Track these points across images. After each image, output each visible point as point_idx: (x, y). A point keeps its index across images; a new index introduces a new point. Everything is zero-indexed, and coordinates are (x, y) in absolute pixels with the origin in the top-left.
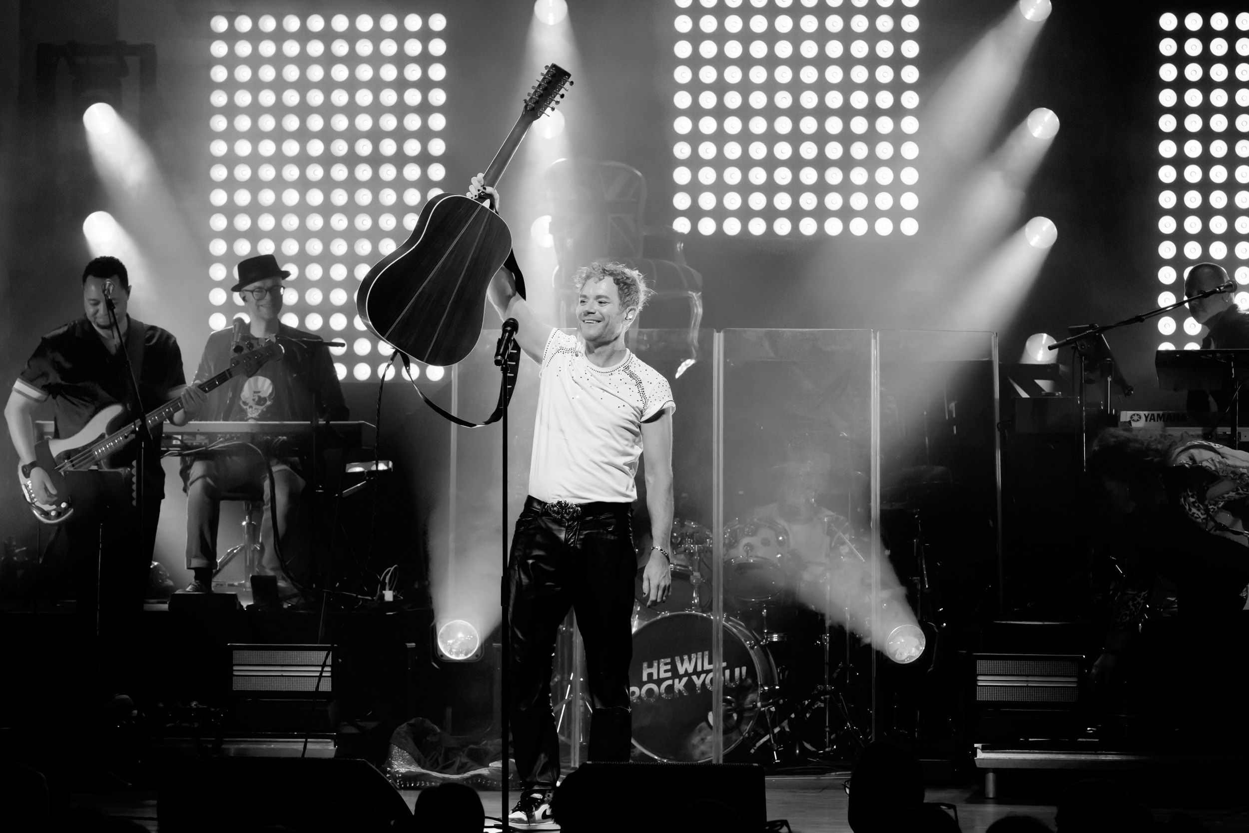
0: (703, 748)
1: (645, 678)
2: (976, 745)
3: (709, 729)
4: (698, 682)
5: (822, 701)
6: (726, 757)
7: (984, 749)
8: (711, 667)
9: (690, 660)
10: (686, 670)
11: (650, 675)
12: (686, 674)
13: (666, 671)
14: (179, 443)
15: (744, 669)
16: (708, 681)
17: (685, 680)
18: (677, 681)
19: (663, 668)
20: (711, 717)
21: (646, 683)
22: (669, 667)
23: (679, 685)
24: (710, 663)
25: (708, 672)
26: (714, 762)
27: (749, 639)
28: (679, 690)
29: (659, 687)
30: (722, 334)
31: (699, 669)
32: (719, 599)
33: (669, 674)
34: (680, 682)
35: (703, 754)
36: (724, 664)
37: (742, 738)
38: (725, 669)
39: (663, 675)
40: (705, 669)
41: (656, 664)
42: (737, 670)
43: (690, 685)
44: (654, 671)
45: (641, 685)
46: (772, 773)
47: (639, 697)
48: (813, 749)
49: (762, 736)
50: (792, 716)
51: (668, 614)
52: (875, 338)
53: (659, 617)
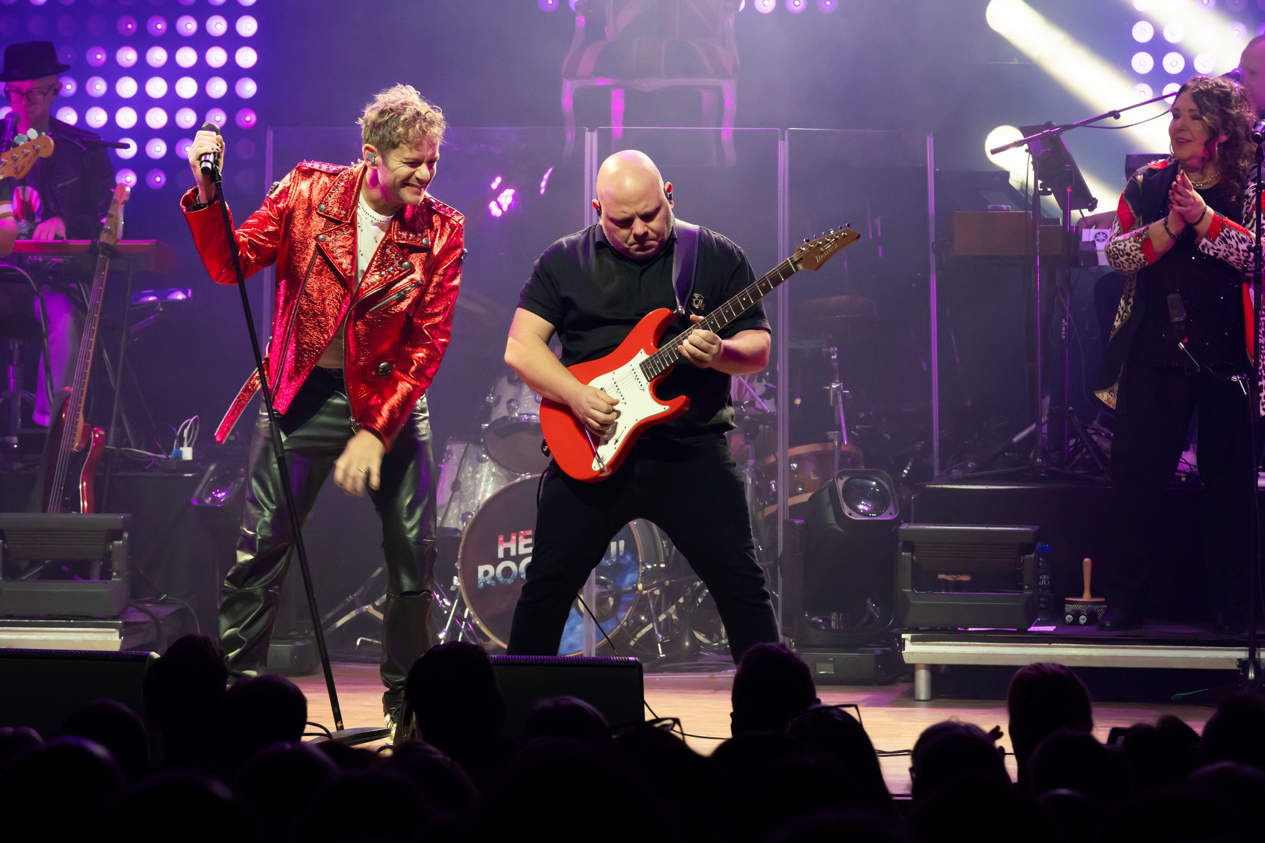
0: (574, 641)
1: (501, 554)
2: (903, 636)
3: (579, 617)
6: (598, 650)
7: (913, 640)
11: (507, 551)
15: (622, 543)
19: (523, 542)
21: (502, 560)
26: (586, 656)
29: (518, 565)
35: (576, 648)
37: (619, 627)
39: (522, 551)
41: (514, 538)
44: (512, 546)
45: (495, 562)
46: (656, 670)
47: (494, 578)
48: (706, 641)
49: (644, 625)
50: (681, 600)
51: (528, 476)
52: (784, 139)
53: (518, 480)
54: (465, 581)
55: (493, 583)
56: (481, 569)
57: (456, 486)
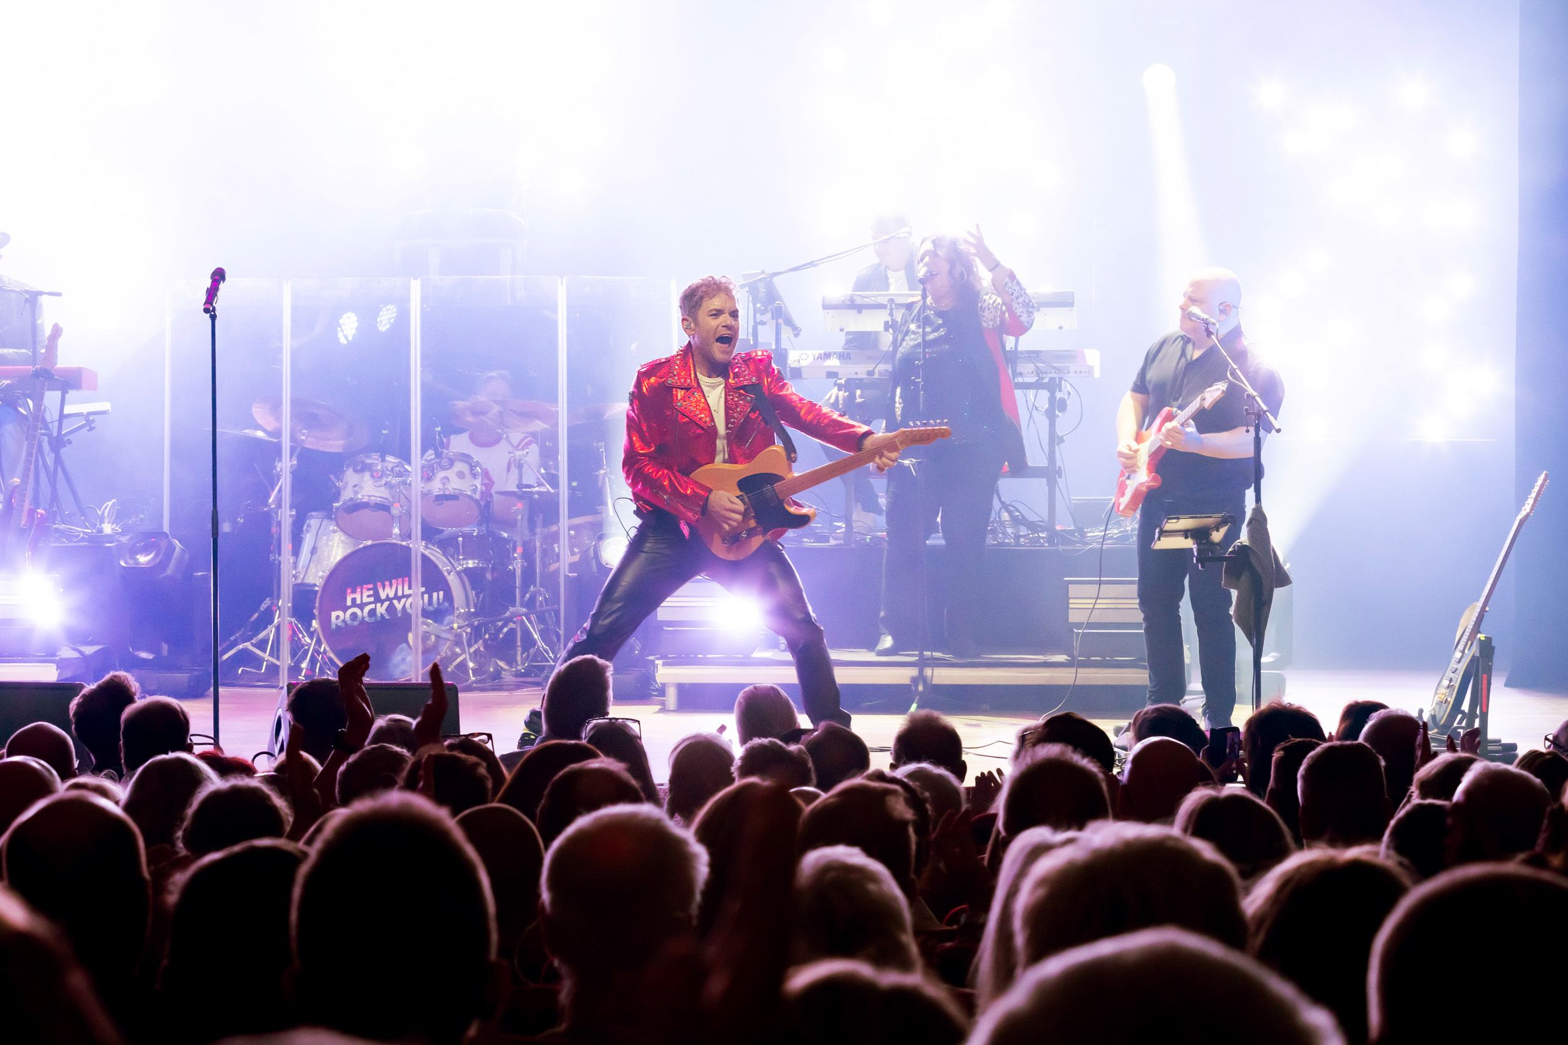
0: (403, 667)
1: (349, 603)
2: (657, 662)
3: (409, 649)
4: (399, 606)
5: (514, 623)
6: (424, 675)
7: (664, 664)
8: (411, 592)
9: (391, 585)
10: (388, 595)
11: (354, 600)
12: (388, 599)
13: (369, 596)
15: (441, 593)
16: (408, 605)
17: (387, 604)
19: (366, 593)
20: (410, 636)
21: (349, 607)
22: (371, 592)
23: (381, 609)
24: (410, 588)
25: (408, 596)
26: (414, 681)
28: (381, 614)
29: (362, 611)
30: (418, 282)
31: (400, 594)
32: (417, 530)
33: (372, 599)
34: (382, 606)
35: (403, 672)
36: (423, 589)
38: (423, 594)
39: (366, 600)
41: (359, 590)
42: (435, 595)
43: (391, 609)
44: (358, 596)
45: (345, 609)
46: (469, 689)
47: (344, 621)
48: (506, 667)
49: (458, 655)
50: (487, 636)
51: (369, 543)
52: (562, 284)
53: (361, 546)
54: (321, 624)
55: (343, 625)
56: (334, 614)
57: (314, 551)
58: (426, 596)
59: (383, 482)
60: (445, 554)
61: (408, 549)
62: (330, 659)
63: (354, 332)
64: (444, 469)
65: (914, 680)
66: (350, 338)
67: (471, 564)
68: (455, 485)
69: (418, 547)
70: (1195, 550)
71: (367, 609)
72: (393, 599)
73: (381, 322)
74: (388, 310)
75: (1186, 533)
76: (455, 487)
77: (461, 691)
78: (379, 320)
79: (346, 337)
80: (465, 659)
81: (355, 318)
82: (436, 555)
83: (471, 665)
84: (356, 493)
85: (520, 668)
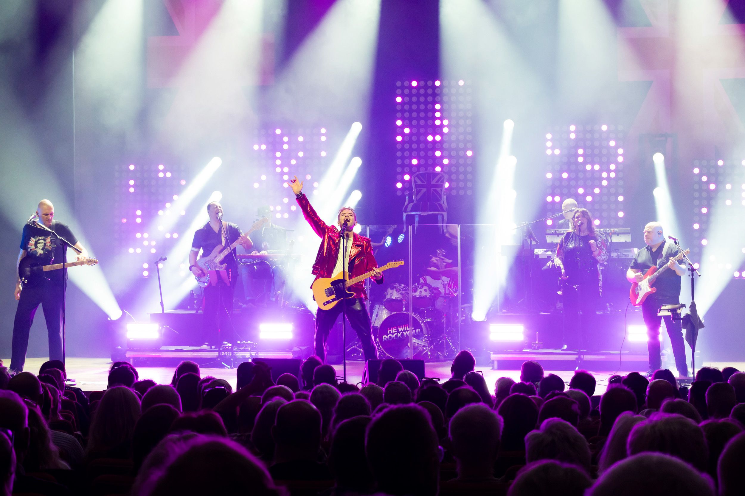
0: (407, 354)
1: (389, 333)
2: (491, 353)
3: (408, 348)
4: (405, 334)
6: (414, 357)
7: (493, 354)
8: (409, 329)
11: (390, 332)
12: (401, 331)
13: (395, 331)
14: (244, 261)
15: (419, 330)
16: (408, 333)
17: (401, 333)
18: (398, 333)
19: (394, 330)
20: (409, 344)
21: (389, 334)
22: (396, 329)
23: (399, 335)
24: (409, 328)
25: (408, 331)
26: (410, 359)
27: (421, 320)
28: (399, 336)
29: (393, 335)
30: (411, 226)
31: (405, 330)
32: (411, 308)
33: (396, 331)
34: (399, 334)
35: (407, 356)
36: (413, 328)
37: (418, 351)
38: (413, 330)
39: (394, 332)
40: (407, 330)
41: (392, 328)
42: (417, 330)
43: (402, 335)
44: (391, 331)
45: (387, 335)
46: (428, 361)
47: (387, 338)
48: (441, 354)
49: (425, 350)
50: (434, 344)
51: (395, 313)
52: (459, 227)
53: (393, 314)
54: (379, 339)
55: (387, 340)
56: (384, 336)
57: (377, 315)
58: (414, 331)
59: (400, 293)
60: (420, 317)
61: (408, 315)
62: (382, 351)
63: (390, 243)
64: (420, 288)
65: (577, 359)
66: (389, 245)
67: (429, 320)
68: (424, 293)
69: (412, 314)
70: (672, 316)
71: (394, 335)
72: (403, 331)
73: (399, 239)
74: (401, 236)
75: (669, 310)
76: (424, 294)
77: (426, 362)
78: (398, 239)
79: (388, 245)
80: (427, 352)
81: (391, 238)
82: (418, 317)
83: (429, 353)
84: (391, 296)
85: (445, 354)
